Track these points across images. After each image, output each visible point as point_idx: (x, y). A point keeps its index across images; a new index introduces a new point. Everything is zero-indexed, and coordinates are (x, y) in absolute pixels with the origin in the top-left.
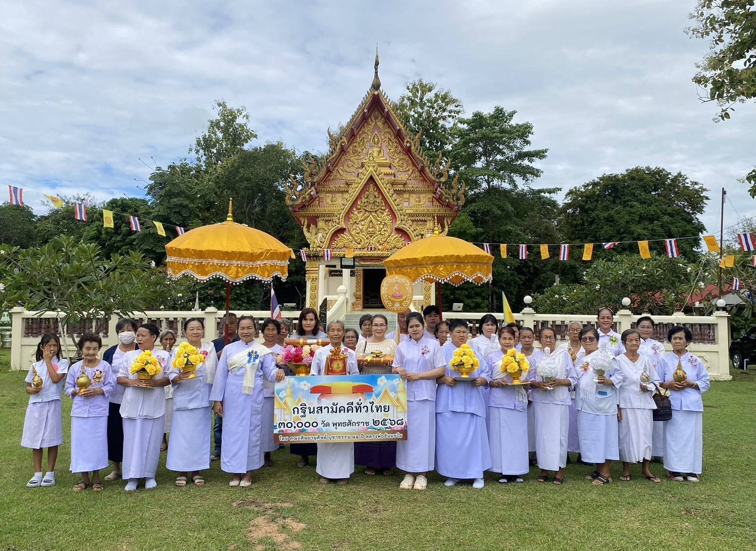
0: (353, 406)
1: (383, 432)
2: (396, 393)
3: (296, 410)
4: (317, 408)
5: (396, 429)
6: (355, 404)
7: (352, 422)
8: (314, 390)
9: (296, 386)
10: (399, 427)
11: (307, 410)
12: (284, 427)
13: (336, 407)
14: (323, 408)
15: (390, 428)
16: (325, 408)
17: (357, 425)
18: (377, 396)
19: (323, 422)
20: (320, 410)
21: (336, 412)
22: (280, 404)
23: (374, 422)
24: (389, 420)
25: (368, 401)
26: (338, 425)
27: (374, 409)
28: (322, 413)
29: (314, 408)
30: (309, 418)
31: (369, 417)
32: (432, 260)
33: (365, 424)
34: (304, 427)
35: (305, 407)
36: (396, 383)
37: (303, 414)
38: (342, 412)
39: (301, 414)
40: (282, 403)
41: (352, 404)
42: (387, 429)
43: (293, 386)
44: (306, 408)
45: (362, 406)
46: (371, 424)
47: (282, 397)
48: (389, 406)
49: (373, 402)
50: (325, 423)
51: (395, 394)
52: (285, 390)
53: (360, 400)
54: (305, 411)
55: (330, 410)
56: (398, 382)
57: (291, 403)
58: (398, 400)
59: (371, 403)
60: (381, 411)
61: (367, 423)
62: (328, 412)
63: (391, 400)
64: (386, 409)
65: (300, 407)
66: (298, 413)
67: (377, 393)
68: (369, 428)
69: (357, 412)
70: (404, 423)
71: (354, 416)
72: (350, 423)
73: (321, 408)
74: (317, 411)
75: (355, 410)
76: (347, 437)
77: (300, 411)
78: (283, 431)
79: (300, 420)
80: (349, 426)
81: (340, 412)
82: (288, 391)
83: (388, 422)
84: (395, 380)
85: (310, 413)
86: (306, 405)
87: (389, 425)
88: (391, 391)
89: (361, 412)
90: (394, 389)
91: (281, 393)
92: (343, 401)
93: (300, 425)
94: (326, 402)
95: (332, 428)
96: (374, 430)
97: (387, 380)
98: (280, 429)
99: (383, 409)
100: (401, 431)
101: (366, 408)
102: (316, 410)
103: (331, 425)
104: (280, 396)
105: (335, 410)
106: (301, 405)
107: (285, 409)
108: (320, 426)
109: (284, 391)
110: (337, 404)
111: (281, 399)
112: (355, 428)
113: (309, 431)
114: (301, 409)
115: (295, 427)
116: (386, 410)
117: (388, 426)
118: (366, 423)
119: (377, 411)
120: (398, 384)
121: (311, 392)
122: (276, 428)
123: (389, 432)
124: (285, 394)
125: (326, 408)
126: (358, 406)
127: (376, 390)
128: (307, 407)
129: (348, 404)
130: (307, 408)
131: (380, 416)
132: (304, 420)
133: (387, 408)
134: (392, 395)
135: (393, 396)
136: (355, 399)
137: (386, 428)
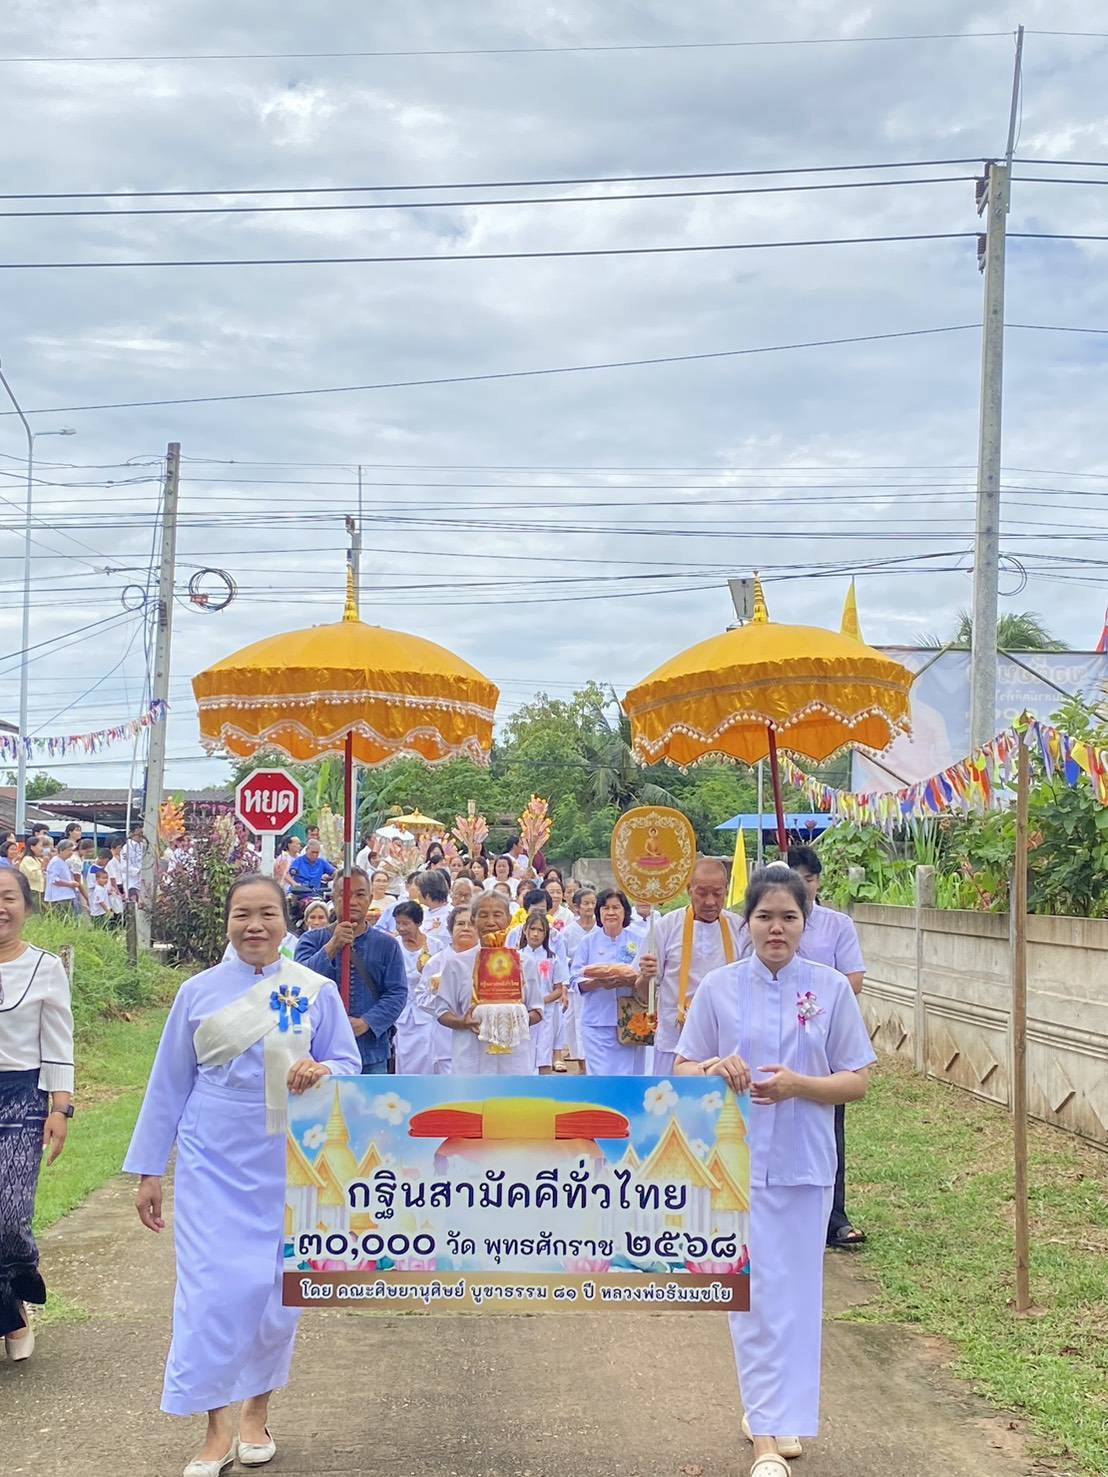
0: (558, 1185)
1: (663, 1279)
2: (710, 1140)
3: (359, 1192)
4: (433, 1188)
5: (708, 1270)
6: (564, 1178)
7: (553, 1240)
8: (426, 1125)
9: (363, 1111)
10: (722, 1264)
11: (399, 1195)
12: (319, 1252)
13: (500, 1187)
14: (453, 1188)
15: (688, 1265)
16: (458, 1189)
17: (570, 1250)
18: (643, 1150)
19: (453, 1237)
20: (441, 1193)
21: (498, 1204)
22: (302, 1168)
23: (632, 1243)
24: (683, 1239)
25: (611, 1168)
26: (503, 1248)
27: (633, 1196)
28: (448, 1204)
29: (422, 1187)
30: (406, 1221)
31: (611, 1223)
33: (599, 1250)
34: (386, 1251)
35: (391, 1182)
36: (710, 1109)
37: (383, 1207)
38: (520, 1204)
39: (377, 1206)
40: (312, 1166)
41: (555, 1175)
42: (676, 1270)
43: (350, 1109)
44: (393, 1187)
45: (589, 1184)
46: (621, 1248)
47: (314, 1146)
48: (683, 1188)
49: (626, 1172)
50: (460, 1240)
51: (706, 1148)
52: (324, 1124)
53: (582, 1164)
54: (392, 1195)
55: (479, 1195)
56: (719, 1104)
57: (345, 1169)
58: (716, 1167)
59: (620, 1177)
60: (656, 1206)
61: (606, 1246)
62: (471, 1204)
63: (693, 1167)
64: (675, 1198)
65: (372, 1184)
66: (367, 1204)
67: (642, 1139)
68: (612, 1264)
69: (571, 1204)
70: (739, 1252)
71: (562, 1221)
72: (546, 1244)
73: (447, 1186)
74: (433, 1199)
75: (563, 1197)
76: (536, 1292)
77: (374, 1195)
78: (313, 1264)
79: (376, 1226)
80: (544, 1252)
81: (511, 1204)
82: (335, 1125)
83: (681, 1246)
84: (707, 1097)
85: (409, 1203)
86: (393, 1177)
87: (683, 1256)
88: (692, 1137)
89: (584, 1205)
90: (703, 1130)
91: (308, 1134)
92: (520, 1165)
93: (373, 1244)
94: (465, 1167)
95: (482, 1258)
96: (631, 1271)
97: (681, 1095)
98: (305, 1258)
99: (663, 1198)
100: (727, 1279)
101: (601, 1192)
102: (427, 1197)
103: (481, 1248)
104: (306, 1142)
105: (493, 1197)
106: (377, 1176)
107: (320, 1189)
108: (443, 1249)
109: (317, 1128)
110: (502, 1175)
111: (311, 1153)
112: (565, 1261)
113: (405, 1268)
114: (378, 1189)
115: (355, 1252)
116: (672, 1202)
117: (680, 1260)
118: (603, 1244)
119: (643, 1204)
120: (718, 1112)
121: (412, 1133)
122: (292, 1255)
123: (683, 1281)
124: (323, 1138)
125: (465, 1190)
126: (574, 1185)
127: (637, 1129)
128: (399, 1182)
129: (539, 1177)
130: (399, 1188)
131: (652, 1222)
132: (386, 1230)
133: (678, 1193)
134: (696, 1148)
135: (699, 1155)
136: (566, 1161)
137: (673, 1265)
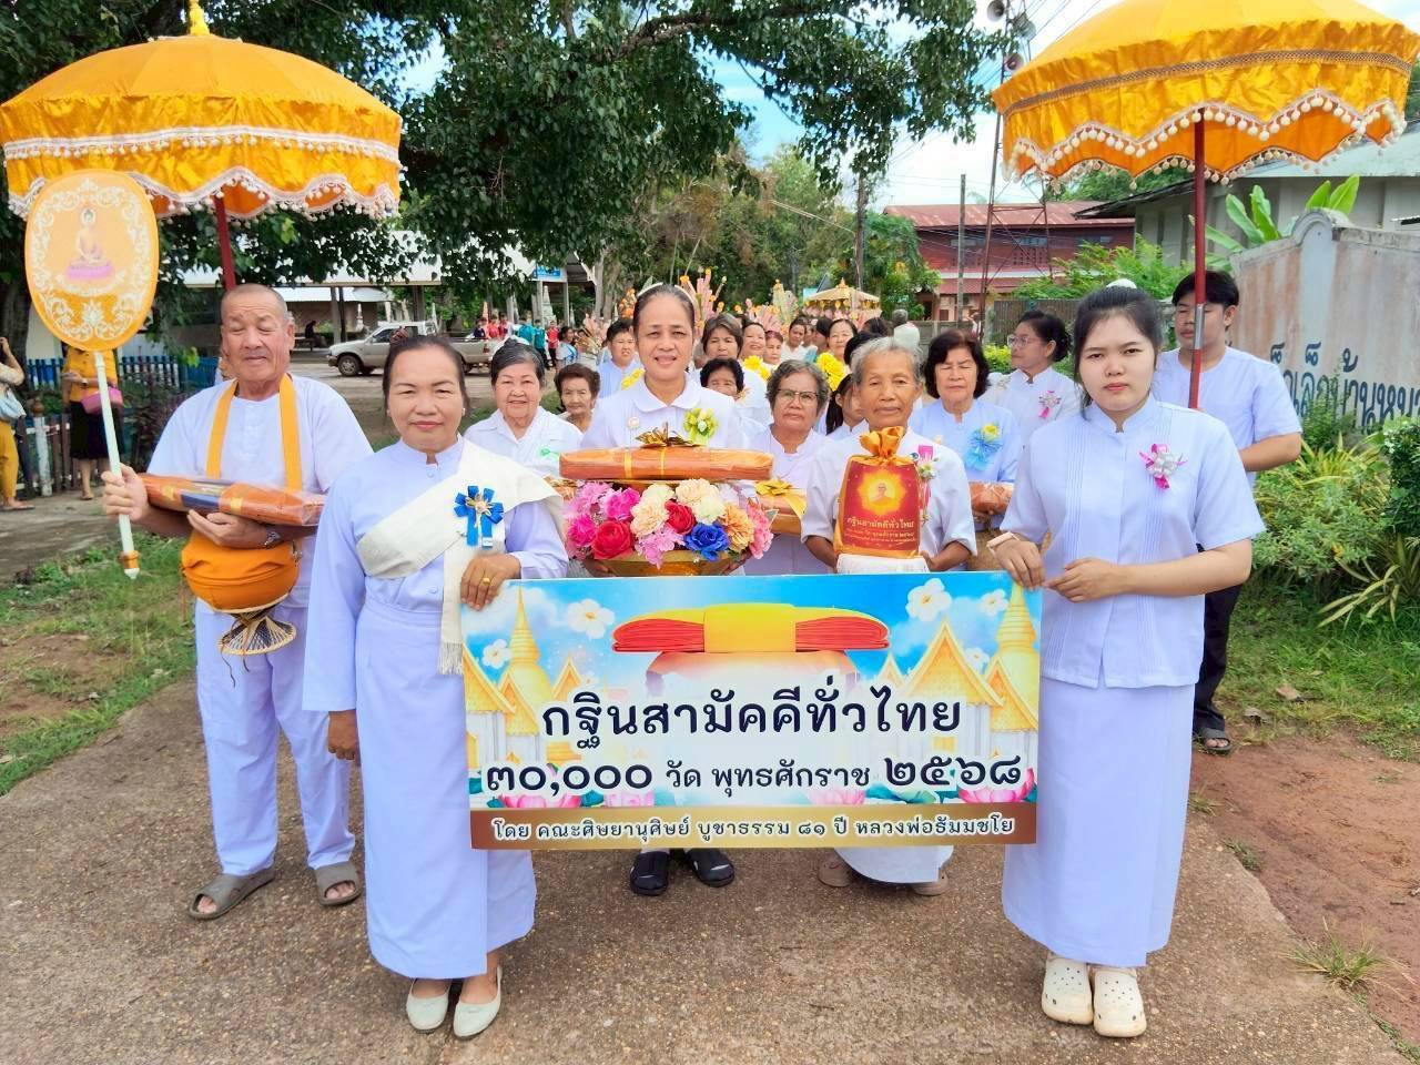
0: (801, 705)
1: (931, 811)
2: (991, 650)
3: (556, 718)
4: (646, 711)
5: (985, 799)
6: (807, 697)
7: (795, 769)
8: (631, 638)
9: (554, 622)
10: (1003, 792)
11: (605, 722)
12: (511, 786)
13: (728, 709)
14: (671, 711)
15: (960, 793)
16: (677, 712)
17: (817, 780)
18: (906, 663)
19: (673, 768)
20: (656, 717)
21: (728, 728)
22: (485, 692)
23: (893, 771)
24: (955, 765)
25: (866, 684)
26: (735, 778)
27: (894, 717)
28: (665, 730)
29: (632, 710)
30: (615, 750)
31: (870, 749)
32: (1230, 42)
33: (852, 780)
34: (592, 785)
35: (595, 706)
36: (992, 611)
37: (586, 735)
38: (753, 728)
39: (578, 733)
40: (496, 690)
41: (796, 694)
42: (947, 801)
43: (538, 623)
44: (598, 711)
45: (839, 704)
46: (879, 777)
47: (497, 665)
48: (957, 707)
49: (886, 690)
50: (682, 770)
51: (985, 658)
52: (508, 640)
53: (830, 680)
54: (596, 721)
55: (702, 719)
56: (1004, 605)
57: (537, 693)
58: (998, 679)
59: (877, 695)
60: (923, 727)
61: (861, 775)
62: (694, 729)
63: (969, 682)
64: (945, 718)
65: (571, 709)
66: (566, 731)
67: (904, 650)
68: (869, 795)
69: (816, 727)
70: (1024, 777)
71: (803, 746)
72: (786, 774)
73: (664, 709)
74: (647, 723)
75: (806, 719)
76: (776, 829)
77: (574, 721)
78: (506, 802)
79: (578, 757)
80: (785, 783)
81: (743, 728)
82: (521, 642)
83: (953, 773)
84: (987, 597)
85: (617, 730)
86: (596, 700)
87: (956, 782)
88: (970, 644)
89: (833, 728)
90: (985, 639)
91: (487, 651)
92: (755, 684)
93: (576, 778)
94: (685, 685)
95: (709, 791)
96: (891, 802)
97: (954, 596)
98: (496, 794)
99: (930, 718)
100: (1008, 808)
101: (854, 713)
102: (640, 719)
103: (708, 779)
104: (487, 661)
105: (721, 719)
106: (577, 699)
107: (508, 715)
108: (661, 781)
109: (500, 644)
110: (731, 694)
111: (494, 674)
112: (813, 793)
113: (616, 803)
114: (579, 713)
115: (555, 787)
116: (943, 723)
117: (951, 788)
118: (858, 773)
119: (906, 726)
120: (1001, 614)
121: (616, 648)
122: (480, 791)
123: (956, 812)
124: (505, 655)
125: (686, 714)
126: (821, 705)
127: (900, 639)
128: (604, 705)
129: (777, 696)
130: (604, 712)
131: (918, 746)
132: (591, 760)
133: (950, 712)
134: (974, 658)
135: (976, 666)
136: (809, 675)
137: (942, 795)
